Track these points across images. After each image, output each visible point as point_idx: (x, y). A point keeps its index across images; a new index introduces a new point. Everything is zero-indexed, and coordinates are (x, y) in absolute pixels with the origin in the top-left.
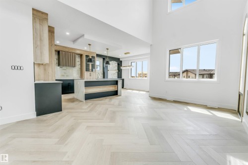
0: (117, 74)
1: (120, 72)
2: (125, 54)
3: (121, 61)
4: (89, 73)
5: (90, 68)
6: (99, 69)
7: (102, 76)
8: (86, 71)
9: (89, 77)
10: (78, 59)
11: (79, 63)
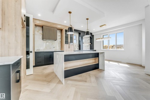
0: (90, 46)
1: (92, 45)
2: (101, 26)
3: (93, 35)
4: (68, 45)
5: (69, 41)
6: (76, 42)
7: (78, 47)
8: (66, 43)
9: (68, 48)
10: (59, 34)
11: (60, 37)
